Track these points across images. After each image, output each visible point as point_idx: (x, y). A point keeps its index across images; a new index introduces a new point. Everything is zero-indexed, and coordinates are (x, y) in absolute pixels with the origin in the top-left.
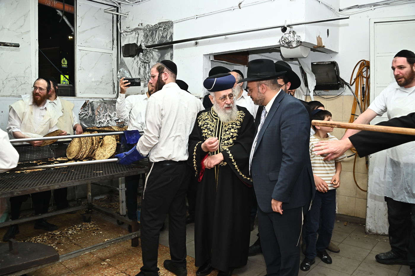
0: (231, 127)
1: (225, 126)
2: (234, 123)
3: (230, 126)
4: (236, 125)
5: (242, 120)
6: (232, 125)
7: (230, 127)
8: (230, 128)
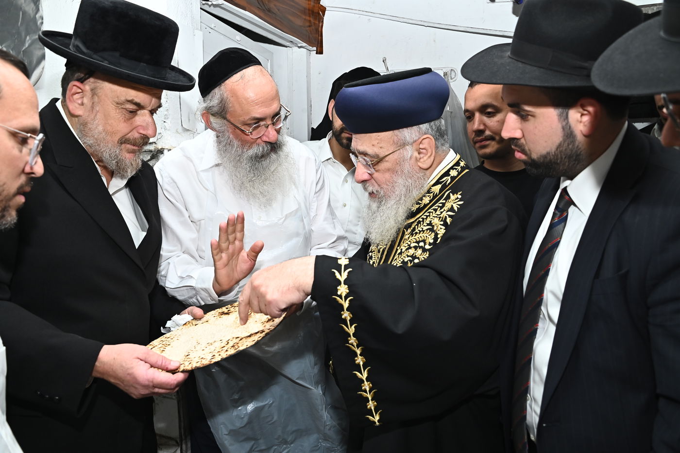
0: (412, 256)
1: (399, 254)
2: (422, 241)
3: (411, 251)
4: (424, 250)
5: (441, 231)
6: (416, 248)
7: (408, 256)
8: (406, 259)
